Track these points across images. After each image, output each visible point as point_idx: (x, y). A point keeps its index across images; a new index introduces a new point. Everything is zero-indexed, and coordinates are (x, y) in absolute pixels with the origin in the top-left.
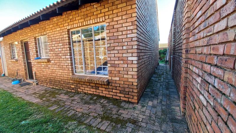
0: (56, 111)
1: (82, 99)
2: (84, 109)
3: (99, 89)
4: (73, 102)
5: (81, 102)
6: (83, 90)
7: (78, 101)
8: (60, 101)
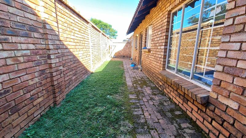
0: (131, 101)
1: (161, 104)
2: (152, 117)
3: (187, 104)
4: (150, 101)
5: (157, 107)
6: (168, 92)
7: (155, 104)
8: (142, 93)
